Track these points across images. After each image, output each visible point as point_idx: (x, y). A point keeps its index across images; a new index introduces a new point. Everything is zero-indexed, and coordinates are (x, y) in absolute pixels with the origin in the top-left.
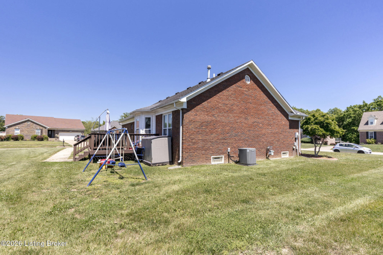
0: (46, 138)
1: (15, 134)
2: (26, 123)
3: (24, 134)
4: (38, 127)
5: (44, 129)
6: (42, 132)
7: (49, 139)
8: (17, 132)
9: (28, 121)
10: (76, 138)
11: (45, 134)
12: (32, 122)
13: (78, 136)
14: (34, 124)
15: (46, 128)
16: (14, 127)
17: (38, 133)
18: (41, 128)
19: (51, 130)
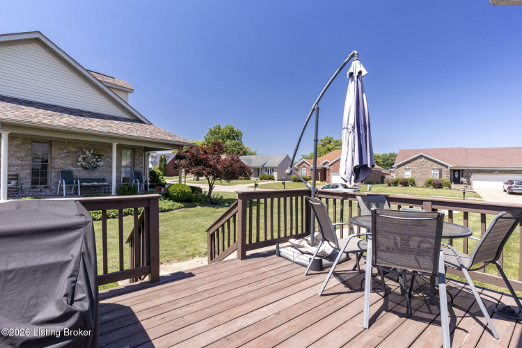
0: (446, 183)
1: (406, 177)
2: (418, 161)
3: (417, 176)
4: (435, 166)
5: (444, 170)
6: (440, 174)
7: (453, 186)
8: (408, 175)
9: (421, 156)
10: (506, 187)
11: (446, 177)
12: (426, 158)
13: (511, 182)
14: (430, 162)
15: (447, 167)
16: (404, 167)
17: (434, 175)
18: (440, 167)
19: (459, 171)
